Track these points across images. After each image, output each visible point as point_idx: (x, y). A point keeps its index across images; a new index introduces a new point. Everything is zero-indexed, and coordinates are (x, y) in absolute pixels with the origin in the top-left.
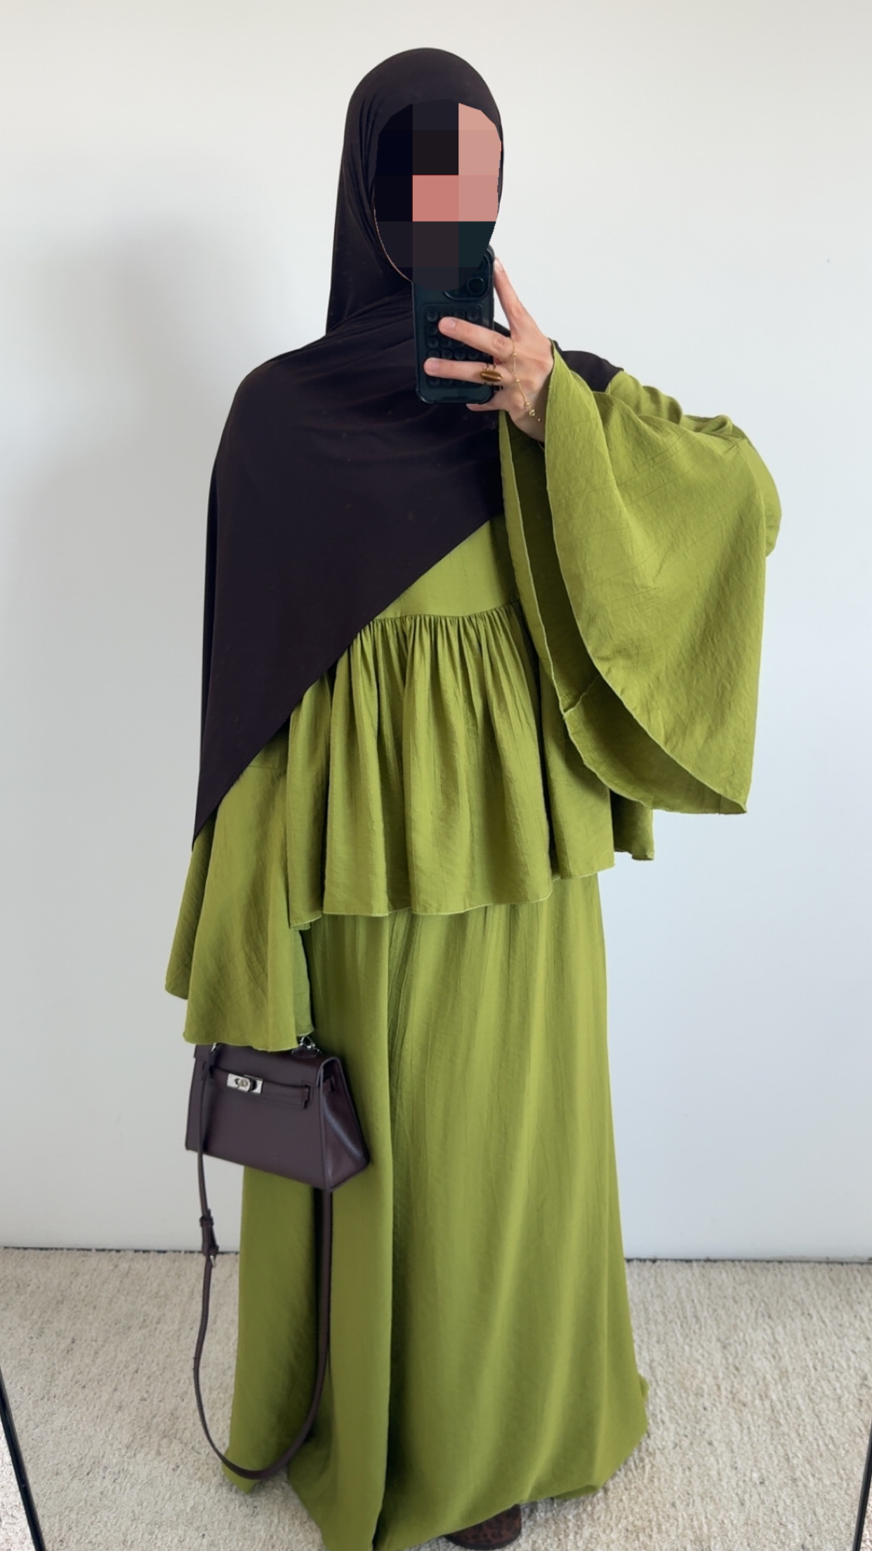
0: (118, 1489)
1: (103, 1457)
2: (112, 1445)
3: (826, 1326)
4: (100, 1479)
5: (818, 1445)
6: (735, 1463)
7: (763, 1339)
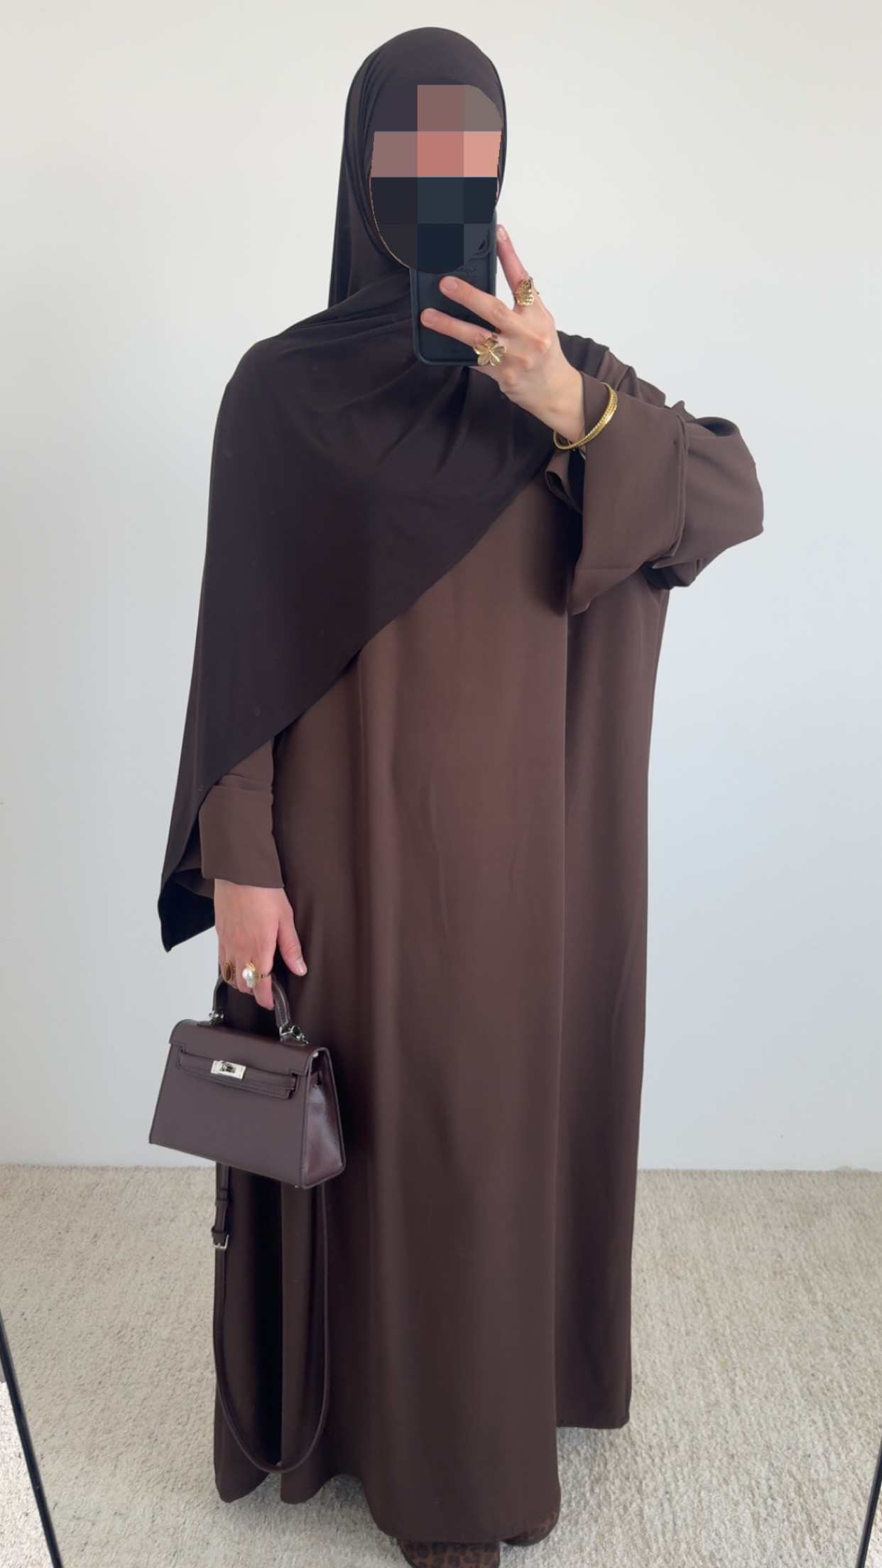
0: (143, 1344)
1: (129, 1321)
2: (136, 1312)
3: (752, 1219)
4: (129, 1337)
5: (737, 1307)
6: (667, 1318)
7: (698, 1228)
